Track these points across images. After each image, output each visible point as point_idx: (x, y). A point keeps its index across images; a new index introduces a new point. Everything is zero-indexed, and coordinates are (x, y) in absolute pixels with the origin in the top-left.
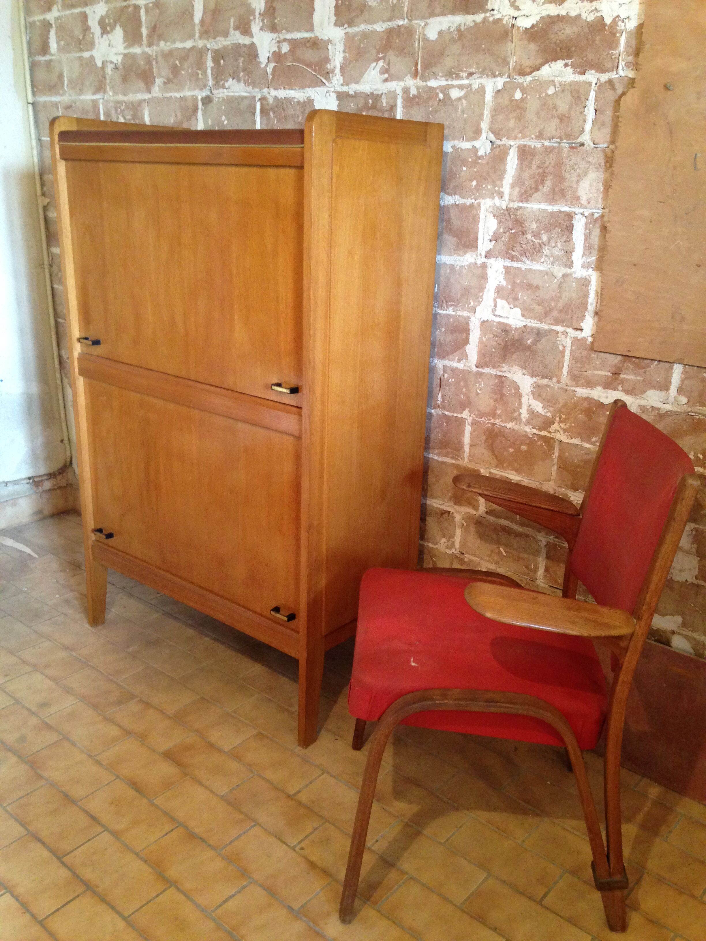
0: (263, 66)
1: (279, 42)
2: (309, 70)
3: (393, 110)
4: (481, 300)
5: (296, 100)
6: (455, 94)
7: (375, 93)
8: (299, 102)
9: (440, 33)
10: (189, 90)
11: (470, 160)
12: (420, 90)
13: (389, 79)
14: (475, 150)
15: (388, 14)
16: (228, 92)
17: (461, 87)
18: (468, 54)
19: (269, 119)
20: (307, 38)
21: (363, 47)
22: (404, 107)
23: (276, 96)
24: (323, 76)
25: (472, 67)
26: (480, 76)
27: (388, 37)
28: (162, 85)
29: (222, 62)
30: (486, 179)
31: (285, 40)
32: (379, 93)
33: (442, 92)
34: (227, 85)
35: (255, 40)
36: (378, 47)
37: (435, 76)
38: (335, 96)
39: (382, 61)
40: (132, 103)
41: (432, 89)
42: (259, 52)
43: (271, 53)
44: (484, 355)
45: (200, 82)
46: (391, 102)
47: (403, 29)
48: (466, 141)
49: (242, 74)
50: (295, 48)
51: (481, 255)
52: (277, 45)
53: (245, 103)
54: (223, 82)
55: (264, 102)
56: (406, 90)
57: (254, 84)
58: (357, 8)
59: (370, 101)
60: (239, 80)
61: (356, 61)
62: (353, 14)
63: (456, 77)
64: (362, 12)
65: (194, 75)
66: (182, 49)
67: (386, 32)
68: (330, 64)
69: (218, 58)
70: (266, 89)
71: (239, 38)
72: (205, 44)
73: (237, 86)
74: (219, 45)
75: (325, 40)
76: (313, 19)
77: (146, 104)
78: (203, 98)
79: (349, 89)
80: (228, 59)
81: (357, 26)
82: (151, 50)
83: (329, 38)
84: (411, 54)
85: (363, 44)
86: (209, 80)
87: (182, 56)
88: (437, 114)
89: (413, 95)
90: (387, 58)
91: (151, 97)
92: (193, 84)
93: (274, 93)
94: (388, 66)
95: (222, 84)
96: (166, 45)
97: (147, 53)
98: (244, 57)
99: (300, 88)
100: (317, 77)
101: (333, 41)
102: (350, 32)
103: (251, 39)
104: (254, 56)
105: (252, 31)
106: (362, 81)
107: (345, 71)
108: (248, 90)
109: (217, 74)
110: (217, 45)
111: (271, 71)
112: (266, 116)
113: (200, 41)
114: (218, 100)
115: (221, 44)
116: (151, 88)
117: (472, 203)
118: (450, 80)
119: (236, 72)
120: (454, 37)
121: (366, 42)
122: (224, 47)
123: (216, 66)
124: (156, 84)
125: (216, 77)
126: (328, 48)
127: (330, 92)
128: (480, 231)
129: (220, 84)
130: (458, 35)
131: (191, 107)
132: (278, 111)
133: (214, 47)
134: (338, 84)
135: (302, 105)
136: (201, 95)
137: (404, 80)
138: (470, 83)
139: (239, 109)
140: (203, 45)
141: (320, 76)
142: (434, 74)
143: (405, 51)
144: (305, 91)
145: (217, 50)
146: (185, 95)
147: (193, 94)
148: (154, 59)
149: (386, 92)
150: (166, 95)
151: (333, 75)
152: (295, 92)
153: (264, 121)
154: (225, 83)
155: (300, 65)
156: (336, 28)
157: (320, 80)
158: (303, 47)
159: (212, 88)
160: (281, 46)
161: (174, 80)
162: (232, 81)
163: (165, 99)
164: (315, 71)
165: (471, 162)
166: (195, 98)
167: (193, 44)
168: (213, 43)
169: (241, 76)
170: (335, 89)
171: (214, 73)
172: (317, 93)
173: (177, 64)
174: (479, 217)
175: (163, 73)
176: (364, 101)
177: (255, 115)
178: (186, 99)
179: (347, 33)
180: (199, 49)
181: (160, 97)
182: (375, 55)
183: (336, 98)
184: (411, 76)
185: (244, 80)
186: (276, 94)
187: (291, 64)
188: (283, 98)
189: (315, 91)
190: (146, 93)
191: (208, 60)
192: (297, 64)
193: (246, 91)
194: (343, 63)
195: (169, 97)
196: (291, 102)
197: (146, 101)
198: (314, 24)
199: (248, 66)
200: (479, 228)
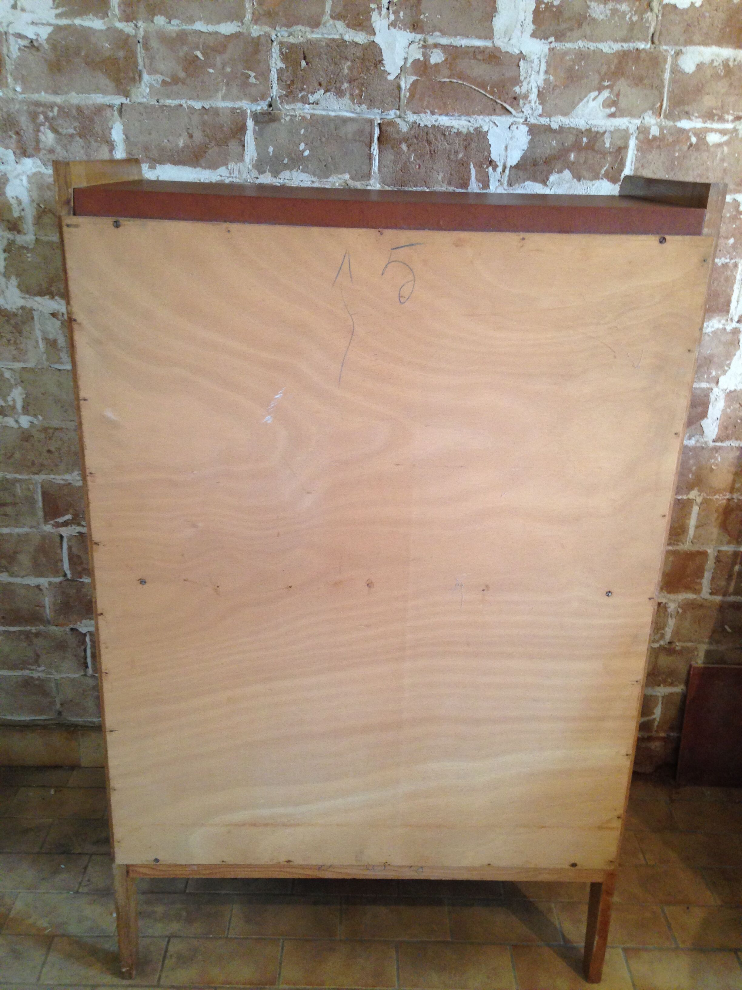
0: (391, 78)
1: (424, 47)
2: (481, 91)
3: (620, 153)
4: (726, 368)
5: (455, 131)
6: (713, 138)
7: (593, 129)
8: (459, 133)
9: (700, 66)
10: (224, 99)
11: (728, 215)
12: (665, 132)
13: (617, 114)
15: (624, 33)
16: (314, 109)
17: (723, 132)
18: (738, 95)
19: (399, 153)
20: (479, 47)
21: (577, 70)
22: (639, 149)
23: (415, 123)
24: (505, 102)
27: (620, 62)
28: (158, 86)
29: (303, 63)
31: (436, 46)
32: (601, 130)
33: (695, 135)
34: (312, 99)
35: (378, 39)
36: (603, 73)
37: (688, 115)
38: (527, 129)
39: (608, 91)
40: (79, 109)
41: (682, 131)
42: (384, 57)
43: (410, 61)
44: (726, 428)
45: (253, 91)
46: (619, 143)
47: (643, 55)
49: (346, 85)
50: (454, 59)
51: (732, 320)
52: (421, 50)
53: (351, 128)
54: (303, 94)
55: (390, 129)
56: (643, 130)
57: (372, 103)
58: (570, 19)
59: (585, 140)
60: (340, 93)
61: (566, 87)
62: (564, 26)
63: (718, 120)
64: (580, 25)
65: (237, 78)
66: (210, 34)
67: (617, 54)
68: (520, 87)
69: (294, 56)
70: (394, 111)
71: (343, 33)
72: (265, 33)
73: (335, 101)
74: (298, 38)
75: (513, 53)
76: (493, 23)
77: (116, 113)
78: (256, 113)
79: (550, 121)
80: (317, 59)
81: (570, 41)
82: (131, 27)
83: (521, 52)
84: (654, 86)
85: (578, 65)
86: (272, 87)
87: (211, 44)
88: (685, 161)
89: (653, 136)
90: (614, 88)
91: (129, 103)
92: (235, 90)
93: (411, 117)
94: (617, 98)
95: (302, 97)
96: (170, 22)
97: (121, 31)
98: (353, 61)
99: (462, 114)
100: (496, 102)
101: (528, 56)
102: (558, 48)
103: (369, 37)
104: (374, 61)
105: (374, 25)
106: (574, 113)
107: (547, 99)
108: (358, 110)
109: (293, 81)
110: (291, 37)
111: (408, 87)
112: (393, 148)
113: (255, 27)
114: (291, 119)
115: (302, 37)
116: (128, 88)
117: (727, 263)
118: (708, 122)
119: (334, 81)
120: (718, 72)
121: (583, 64)
122: (310, 42)
123: (291, 68)
124: (143, 83)
125: (289, 85)
126: (518, 66)
127: (519, 123)
128: (734, 294)
129: (296, 95)
130: (723, 71)
131: (227, 125)
132: (418, 144)
133: (285, 40)
134: (532, 115)
135: (465, 138)
136: (254, 109)
137: (642, 117)
138: (737, 128)
139: (337, 135)
140: (262, 33)
141: (501, 101)
142: (687, 113)
143: (645, 81)
144: (473, 119)
145: (293, 44)
146: (214, 106)
147: (237, 106)
148: (139, 42)
149: (612, 129)
150: (168, 102)
151: (526, 102)
152: (451, 120)
153: (390, 156)
154: (309, 95)
155: (465, 83)
156: (535, 40)
157: (501, 107)
158: (470, 59)
159: (279, 101)
160: (430, 53)
161: (188, 80)
162: (324, 94)
163: (165, 108)
164: (490, 94)
165: (730, 217)
166: (238, 113)
167: (238, 29)
168: (283, 33)
169: (344, 88)
170: (526, 120)
171: (285, 78)
172: (495, 123)
173: (197, 57)
174: (735, 279)
175: (162, 66)
176: (574, 139)
177: (370, 147)
178: (216, 112)
179: (553, 49)
180: (253, 38)
181: (151, 105)
182: (597, 82)
183: (528, 132)
184: (650, 112)
185: (352, 95)
186: (417, 120)
187: (448, 80)
188: (430, 126)
189: (491, 120)
190: (117, 96)
191: (272, 57)
192: (459, 82)
193: (353, 110)
194: (544, 88)
195: (175, 106)
196: (444, 132)
197: (115, 108)
198: (495, 29)
199: (361, 75)
200: (733, 290)
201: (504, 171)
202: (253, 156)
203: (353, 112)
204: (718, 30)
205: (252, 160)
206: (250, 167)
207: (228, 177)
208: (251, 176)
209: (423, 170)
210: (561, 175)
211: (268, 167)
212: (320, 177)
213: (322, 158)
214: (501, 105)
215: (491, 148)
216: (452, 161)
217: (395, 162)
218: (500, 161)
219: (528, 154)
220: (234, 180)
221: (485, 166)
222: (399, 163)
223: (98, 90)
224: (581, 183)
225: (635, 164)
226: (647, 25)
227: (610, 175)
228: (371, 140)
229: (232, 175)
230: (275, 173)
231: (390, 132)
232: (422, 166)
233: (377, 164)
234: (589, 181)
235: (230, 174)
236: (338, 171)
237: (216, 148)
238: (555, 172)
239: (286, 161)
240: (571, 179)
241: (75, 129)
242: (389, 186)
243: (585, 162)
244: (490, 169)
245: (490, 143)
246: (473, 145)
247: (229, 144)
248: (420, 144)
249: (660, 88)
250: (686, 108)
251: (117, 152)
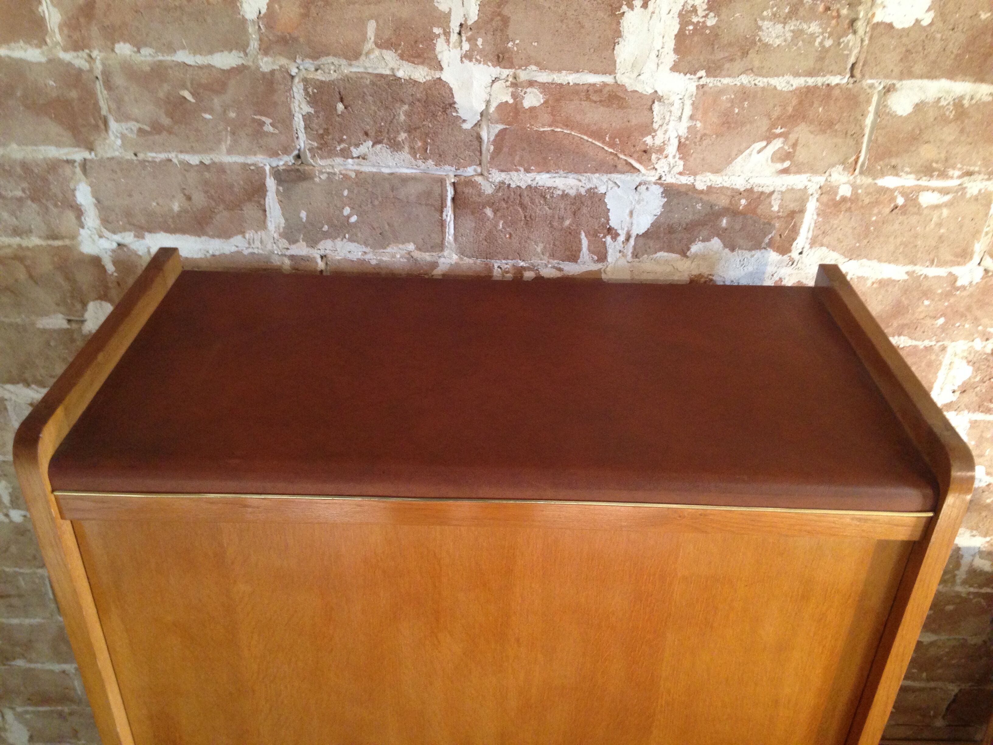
0: (467, 126)
1: (514, 85)
3: (793, 218)
5: (560, 193)
6: (928, 199)
7: (756, 189)
8: (565, 196)
9: (919, 107)
10: (230, 152)
11: (940, 291)
12: (860, 191)
13: (793, 169)
14: (953, 279)
15: (810, 63)
16: (359, 165)
17: (944, 191)
18: (970, 143)
19: (482, 219)
20: (594, 85)
21: (738, 114)
22: (821, 213)
23: (503, 183)
24: (631, 155)
25: (974, 165)
26: (986, 177)
27: (801, 103)
28: (134, 136)
29: (340, 107)
30: (963, 315)
31: (531, 83)
32: (767, 190)
33: (903, 194)
34: (355, 152)
35: (446, 76)
36: (775, 115)
37: (895, 170)
38: (662, 190)
39: (781, 140)
40: (25, 166)
41: (884, 190)
42: (457, 99)
43: (494, 105)
46: (793, 206)
47: (836, 92)
48: (937, 266)
49: (403, 136)
50: (558, 100)
52: (511, 90)
53: (413, 190)
54: (342, 146)
55: (468, 190)
56: (828, 190)
57: (441, 158)
58: (730, 44)
59: (743, 202)
60: (395, 146)
61: (719, 135)
62: (719, 55)
64: (745, 53)
65: (245, 125)
66: (201, 67)
67: (798, 92)
68: (653, 137)
69: (325, 98)
70: (473, 167)
71: (396, 66)
72: (281, 67)
73: (389, 156)
74: (329, 73)
75: (645, 93)
76: (615, 52)
77: (78, 170)
78: (278, 170)
79: (695, 180)
80: (360, 102)
81: (729, 76)
82: (82, 58)
83: (656, 92)
84: (850, 133)
85: (738, 108)
86: (297, 138)
87: (204, 81)
88: (885, 226)
89: (842, 197)
90: (791, 136)
91: (95, 158)
92: (245, 142)
93: (497, 176)
94: (793, 148)
95: (341, 150)
96: (139, 51)
97: (69, 64)
98: (412, 104)
99: (570, 172)
100: (619, 158)
101: (665, 97)
102: (711, 85)
103: (433, 72)
104: (442, 105)
105: (439, 57)
106: (729, 169)
107: (692, 151)
108: (423, 166)
109: (327, 131)
110: (319, 71)
111: (492, 138)
112: (473, 213)
113: (265, 59)
114: (328, 178)
115: (335, 71)
116: (92, 138)
117: (931, 346)
118: (924, 178)
119: (386, 130)
120: (945, 114)
121: (746, 106)
122: (347, 79)
123: (322, 114)
124: (110, 133)
125: (322, 134)
126: (651, 109)
127: (649, 183)
128: (937, 381)
129: (332, 148)
130: (954, 112)
131: (239, 184)
132: (508, 208)
133: (311, 76)
134: (670, 172)
135: (573, 201)
136: (274, 165)
137: (827, 173)
138: (965, 186)
139: (395, 198)
140: (276, 67)
141: (625, 155)
142: (894, 167)
143: (837, 127)
144: (584, 178)
145: (322, 82)
146: (216, 160)
147: (249, 161)
148: (97, 78)
149: (784, 189)
150: (151, 155)
151: (661, 157)
152: (555, 177)
153: (469, 223)
154: (352, 149)
155: (573, 133)
156: (676, 74)
157: (624, 162)
158: (581, 100)
159: (309, 155)
160: (522, 94)
161: (176, 127)
162: (373, 146)
163: (147, 164)
164: (611, 146)
165: (942, 293)
166: (253, 170)
167: (240, 62)
168: (307, 66)
169: (400, 139)
170: (660, 178)
171: (314, 126)
172: (615, 183)
173: (185, 98)
174: (940, 364)
175: (136, 111)
176: (728, 201)
177: (442, 212)
178: (221, 169)
179: (703, 86)
180: (264, 74)
181: (127, 161)
182: (765, 128)
183: (662, 193)
184: (840, 168)
185: (412, 148)
186: (505, 179)
187: (549, 129)
188: (524, 187)
189: (609, 179)
190: (77, 149)
191: (294, 98)
192: (565, 131)
193: (416, 167)
194: (687, 138)
195: (161, 162)
196: (544, 194)
197: (76, 164)
198: (618, 62)
199: (424, 123)
200: (936, 378)
201: (628, 239)
202: (279, 223)
203: (416, 169)
204: (953, 56)
205: (277, 227)
206: (276, 235)
207: (247, 248)
208: (278, 247)
209: (515, 241)
210: (707, 244)
211: (302, 236)
212: (373, 247)
213: (376, 225)
214: (626, 160)
215: (610, 214)
216: (555, 229)
217: (477, 230)
218: (622, 229)
219: (662, 220)
220: (256, 251)
221: (602, 235)
222: (483, 231)
223: (47, 141)
224: (735, 253)
225: (813, 231)
226: (846, 52)
227: (777, 245)
228: (442, 204)
229: (252, 246)
230: (313, 243)
231: (468, 193)
232: (514, 235)
233: (452, 231)
234: (747, 251)
235: (249, 243)
236: (397, 239)
237: (226, 213)
238: (699, 241)
239: (326, 228)
240: (721, 248)
241: (23, 191)
242: (469, 257)
243: (742, 229)
244: (609, 239)
245: (608, 207)
246: (585, 210)
247: (244, 209)
248: (511, 208)
249: (857, 138)
250: (894, 162)
251: (87, 218)
